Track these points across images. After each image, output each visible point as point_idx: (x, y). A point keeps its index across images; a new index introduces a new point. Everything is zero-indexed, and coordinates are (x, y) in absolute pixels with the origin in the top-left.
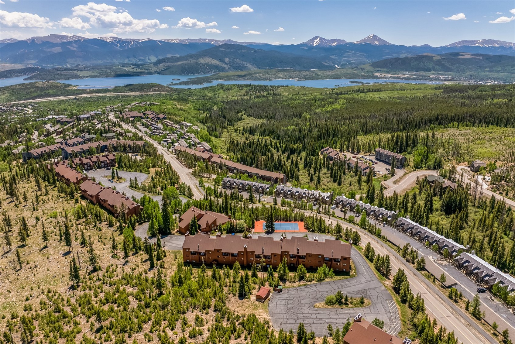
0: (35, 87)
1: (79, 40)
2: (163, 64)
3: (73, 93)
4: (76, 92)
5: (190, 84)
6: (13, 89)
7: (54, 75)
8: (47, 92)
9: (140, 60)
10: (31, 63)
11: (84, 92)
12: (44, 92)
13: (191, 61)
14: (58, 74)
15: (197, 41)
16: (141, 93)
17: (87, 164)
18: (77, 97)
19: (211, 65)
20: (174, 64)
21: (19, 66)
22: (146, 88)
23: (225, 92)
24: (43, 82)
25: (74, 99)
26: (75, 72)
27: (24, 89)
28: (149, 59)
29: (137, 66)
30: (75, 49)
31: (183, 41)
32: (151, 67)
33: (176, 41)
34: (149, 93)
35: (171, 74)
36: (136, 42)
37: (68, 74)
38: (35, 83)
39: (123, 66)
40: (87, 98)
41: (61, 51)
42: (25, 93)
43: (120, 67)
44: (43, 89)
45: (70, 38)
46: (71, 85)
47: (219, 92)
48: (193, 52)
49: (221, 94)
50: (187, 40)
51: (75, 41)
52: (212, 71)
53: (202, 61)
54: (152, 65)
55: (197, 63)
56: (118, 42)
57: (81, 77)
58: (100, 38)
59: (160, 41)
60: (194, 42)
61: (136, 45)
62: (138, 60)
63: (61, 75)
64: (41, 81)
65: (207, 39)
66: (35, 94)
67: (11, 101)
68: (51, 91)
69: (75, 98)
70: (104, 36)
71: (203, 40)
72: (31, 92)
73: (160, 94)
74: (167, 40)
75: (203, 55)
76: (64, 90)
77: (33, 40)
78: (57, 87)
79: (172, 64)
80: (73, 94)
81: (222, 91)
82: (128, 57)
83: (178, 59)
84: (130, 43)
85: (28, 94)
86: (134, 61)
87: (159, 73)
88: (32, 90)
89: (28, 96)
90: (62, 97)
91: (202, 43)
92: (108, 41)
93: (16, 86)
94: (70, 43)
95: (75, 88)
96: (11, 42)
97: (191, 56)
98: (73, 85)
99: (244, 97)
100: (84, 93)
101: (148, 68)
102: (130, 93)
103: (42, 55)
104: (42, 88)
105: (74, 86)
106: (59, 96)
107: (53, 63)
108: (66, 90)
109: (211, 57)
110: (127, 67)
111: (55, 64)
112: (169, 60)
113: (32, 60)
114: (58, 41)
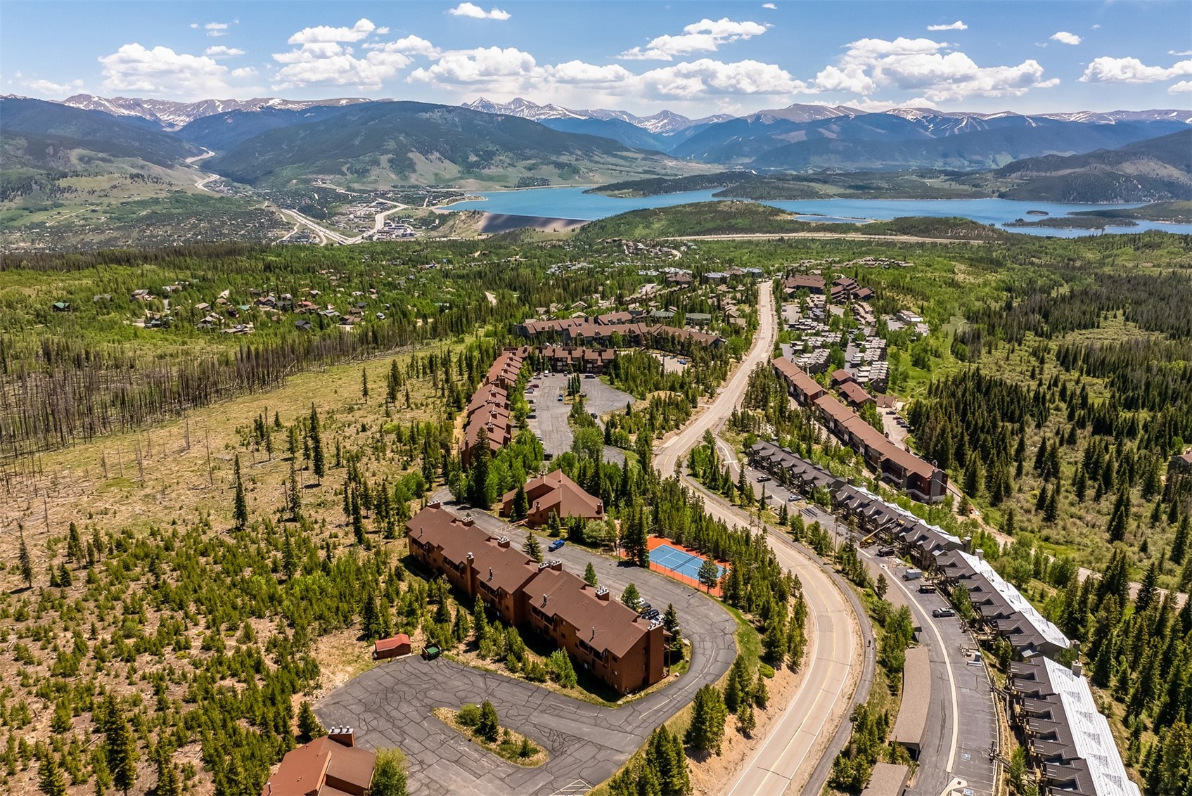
0: (716, 211)
1: (847, 116)
2: (1019, 173)
3: (783, 227)
4: (787, 226)
5: (1068, 226)
6: (676, 213)
7: (768, 189)
8: (733, 222)
9: (971, 162)
10: (740, 164)
11: (804, 227)
12: (727, 222)
13: (1098, 168)
14: (777, 188)
15: (1144, 117)
16: (920, 240)
17: (561, 360)
18: (786, 236)
19: (1155, 180)
20: (1048, 174)
21: (717, 169)
22: (936, 229)
23: (1139, 252)
24: (732, 202)
25: (779, 240)
26: (812, 184)
27: (696, 213)
28: (994, 161)
29: (956, 176)
30: (833, 136)
31: (1101, 116)
32: (987, 180)
33: (1082, 119)
34: (939, 241)
35: (1032, 200)
36: (974, 118)
37: (797, 187)
38: (720, 202)
39: (922, 176)
40: (805, 240)
41: (805, 138)
42: (694, 222)
43: (914, 177)
44: (728, 215)
45: (830, 111)
46: (783, 212)
47: (1119, 252)
48: (1113, 145)
49: (1125, 257)
50: (1111, 114)
51: (839, 118)
52: (1152, 196)
53: (1129, 168)
54: (990, 176)
55: (1111, 175)
56: (930, 122)
57: (821, 197)
58: (894, 110)
59: (1034, 118)
60: (1133, 118)
61: (973, 126)
62: (967, 163)
63: (783, 189)
64: (730, 199)
65: (1174, 111)
66: (711, 225)
67: (666, 235)
68: (740, 222)
69: (782, 239)
70: (902, 106)
71: (1160, 112)
72: (705, 220)
73: (965, 244)
74: (1057, 115)
75: (1135, 154)
76: (767, 221)
77: (758, 117)
78: (756, 213)
79: (1044, 174)
80: (782, 230)
81: (1129, 250)
82: (945, 156)
83: (1064, 163)
84: (958, 121)
85: (699, 223)
86: (955, 164)
87: (1002, 196)
88: (708, 216)
89: (697, 229)
90: (758, 235)
91: (1157, 121)
92: (910, 117)
93: (684, 206)
94: (826, 123)
95: (789, 217)
96: (721, 121)
97: (1101, 156)
98: (788, 211)
99: (1180, 270)
100: (803, 230)
101: (978, 182)
102: (898, 237)
103: (766, 147)
104: (727, 213)
105: (790, 214)
106: (752, 231)
107: (782, 164)
108: (770, 220)
109: (1159, 158)
110: (930, 178)
111: (785, 167)
112: (1037, 164)
113: (746, 156)
114: (806, 118)
